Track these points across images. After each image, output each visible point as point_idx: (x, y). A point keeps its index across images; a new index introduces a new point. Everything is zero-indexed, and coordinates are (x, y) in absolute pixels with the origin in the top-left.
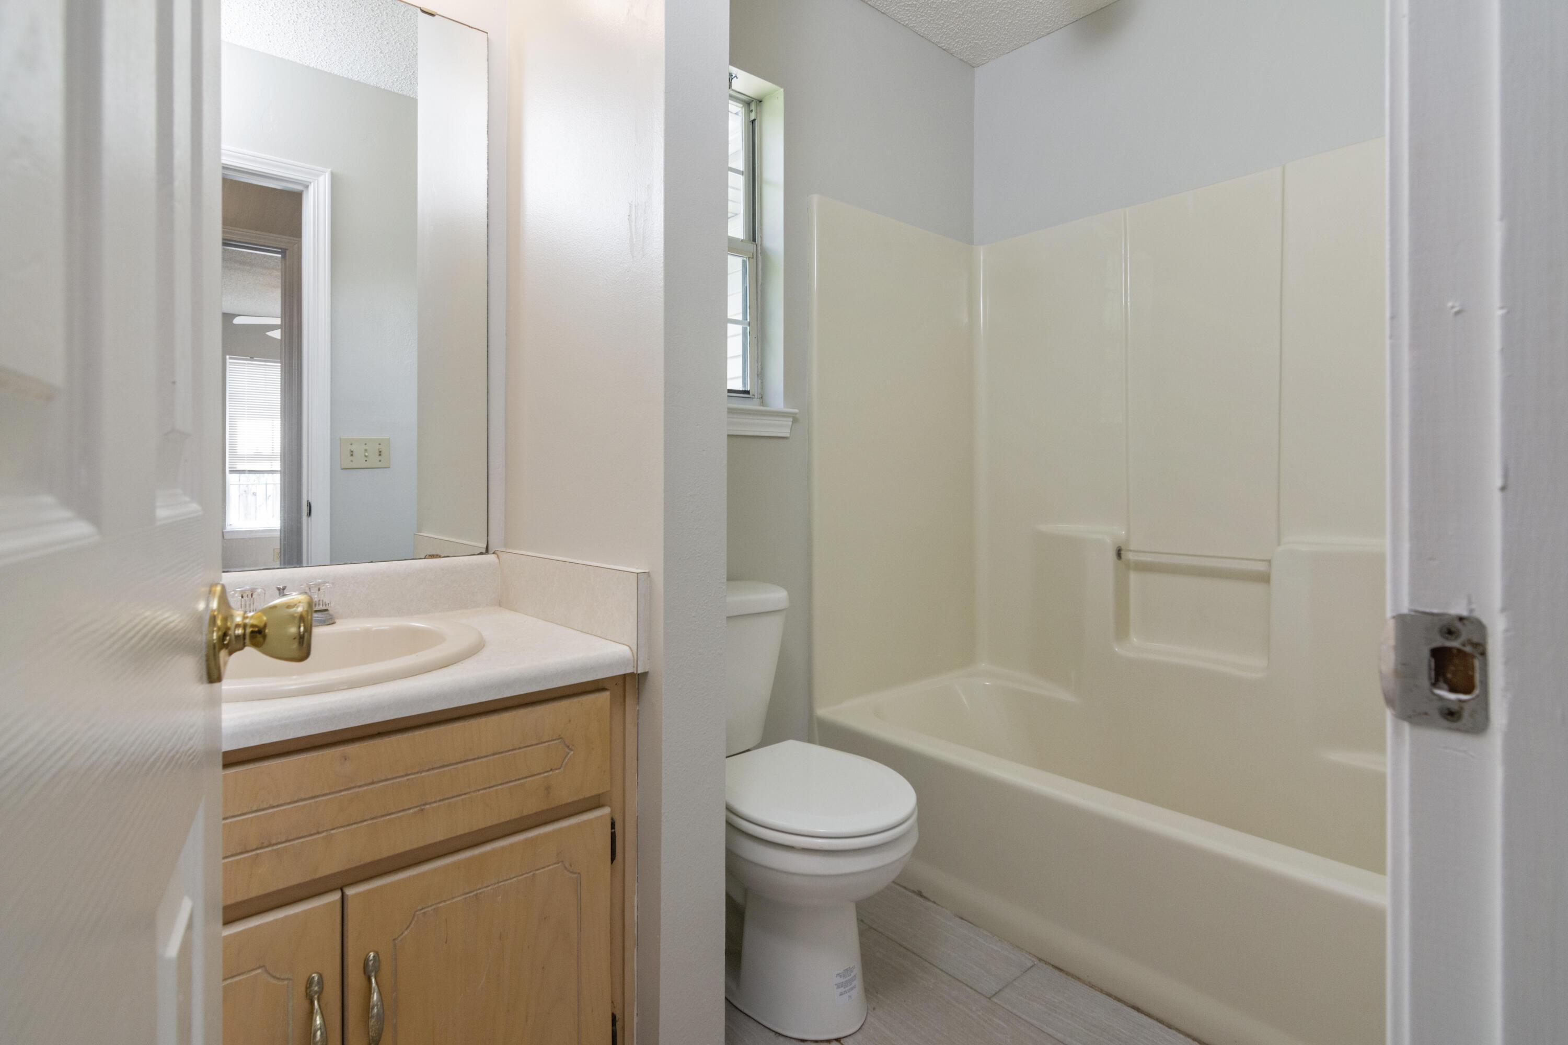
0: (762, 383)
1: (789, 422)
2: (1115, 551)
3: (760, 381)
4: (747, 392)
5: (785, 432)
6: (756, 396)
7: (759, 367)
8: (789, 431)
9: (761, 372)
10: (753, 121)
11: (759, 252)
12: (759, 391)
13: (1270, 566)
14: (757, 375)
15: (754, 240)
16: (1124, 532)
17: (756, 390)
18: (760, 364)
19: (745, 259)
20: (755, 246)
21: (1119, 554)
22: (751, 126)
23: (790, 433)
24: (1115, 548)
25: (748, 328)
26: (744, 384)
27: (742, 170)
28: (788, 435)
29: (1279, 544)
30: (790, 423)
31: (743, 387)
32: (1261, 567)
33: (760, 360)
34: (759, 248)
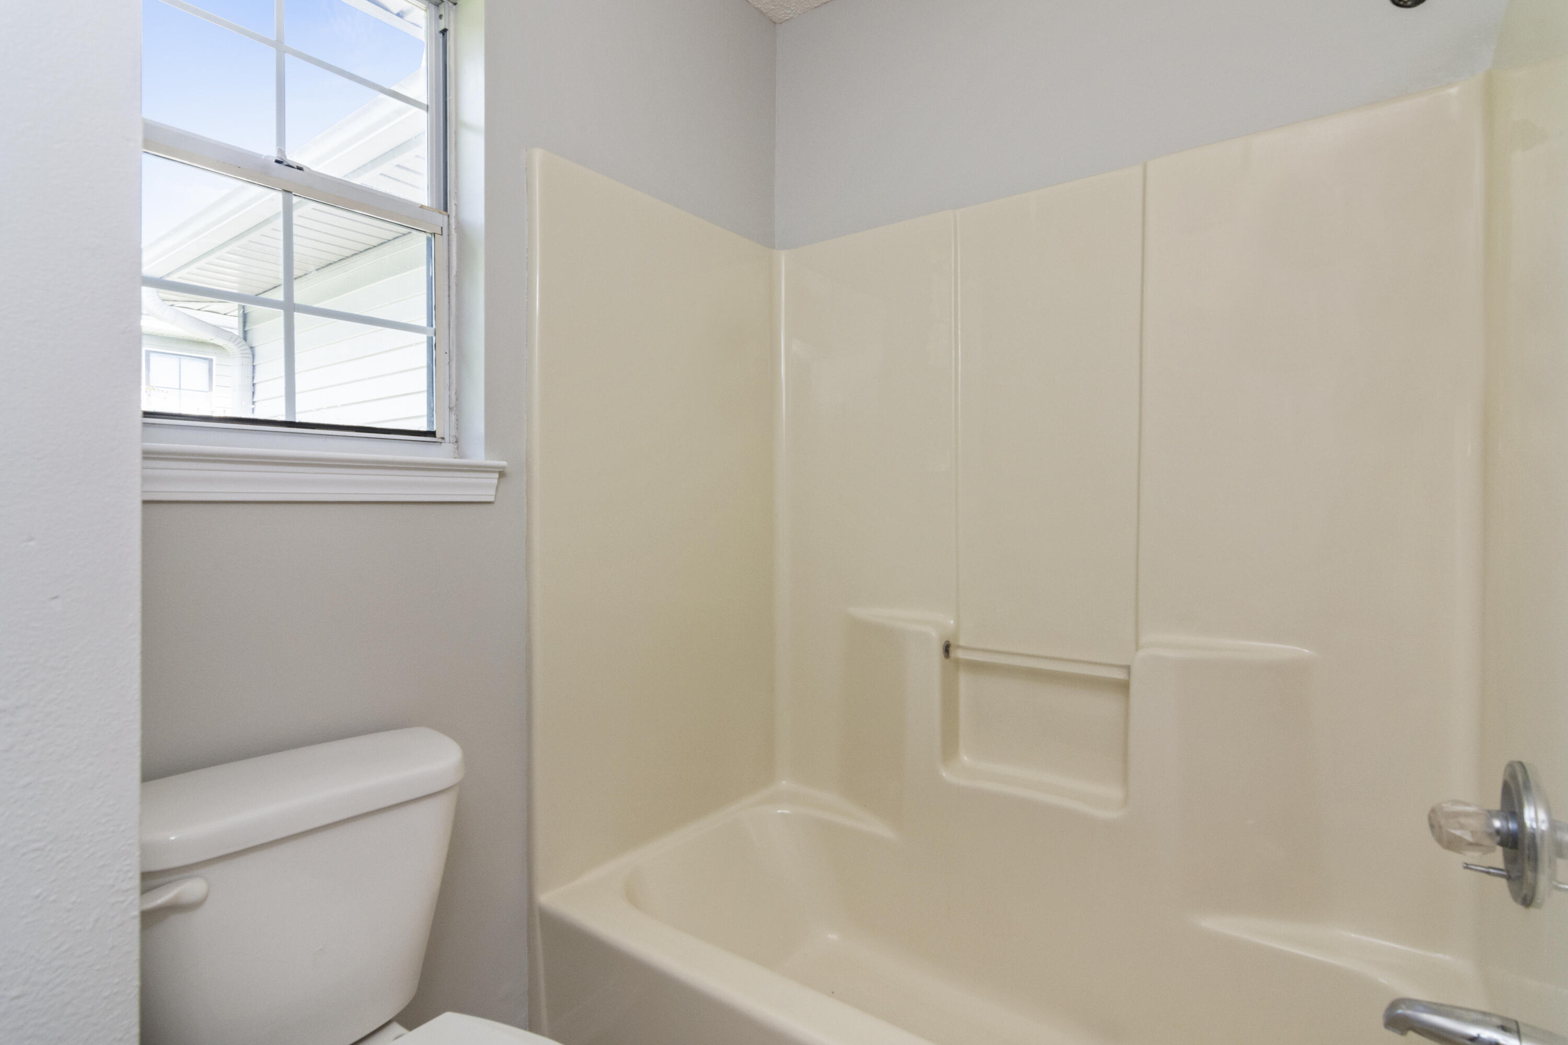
0: (457, 420)
1: (493, 478)
2: (942, 646)
3: (453, 418)
4: (432, 434)
5: (489, 495)
6: (447, 439)
7: (454, 398)
8: (494, 494)
9: (456, 406)
10: (444, 32)
11: (453, 226)
12: (454, 433)
13: (1129, 674)
14: (450, 409)
15: (446, 209)
16: (952, 622)
17: (447, 429)
18: (453, 392)
19: (430, 236)
20: (447, 217)
21: (947, 649)
22: (441, 40)
23: (496, 495)
24: (943, 642)
25: (434, 338)
26: (430, 422)
27: (426, 103)
28: (491, 499)
29: (1137, 647)
30: (496, 481)
31: (428, 426)
32: (1119, 675)
33: (454, 386)
34: (453, 221)
